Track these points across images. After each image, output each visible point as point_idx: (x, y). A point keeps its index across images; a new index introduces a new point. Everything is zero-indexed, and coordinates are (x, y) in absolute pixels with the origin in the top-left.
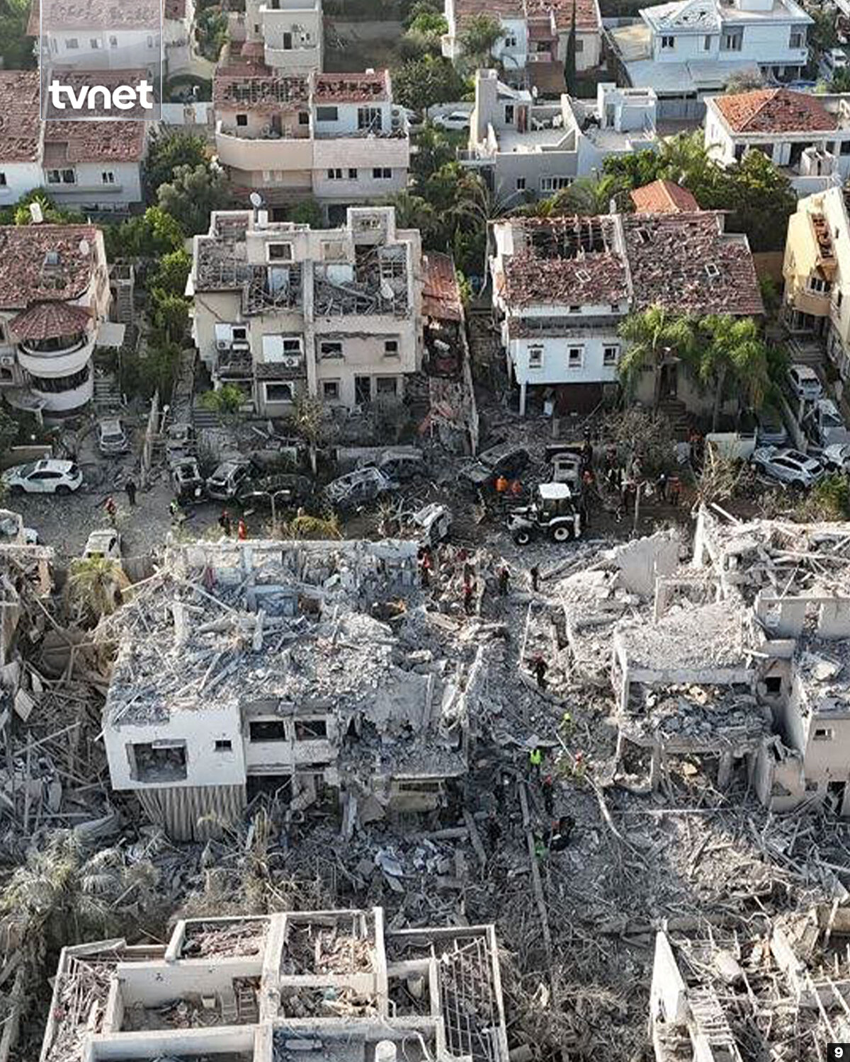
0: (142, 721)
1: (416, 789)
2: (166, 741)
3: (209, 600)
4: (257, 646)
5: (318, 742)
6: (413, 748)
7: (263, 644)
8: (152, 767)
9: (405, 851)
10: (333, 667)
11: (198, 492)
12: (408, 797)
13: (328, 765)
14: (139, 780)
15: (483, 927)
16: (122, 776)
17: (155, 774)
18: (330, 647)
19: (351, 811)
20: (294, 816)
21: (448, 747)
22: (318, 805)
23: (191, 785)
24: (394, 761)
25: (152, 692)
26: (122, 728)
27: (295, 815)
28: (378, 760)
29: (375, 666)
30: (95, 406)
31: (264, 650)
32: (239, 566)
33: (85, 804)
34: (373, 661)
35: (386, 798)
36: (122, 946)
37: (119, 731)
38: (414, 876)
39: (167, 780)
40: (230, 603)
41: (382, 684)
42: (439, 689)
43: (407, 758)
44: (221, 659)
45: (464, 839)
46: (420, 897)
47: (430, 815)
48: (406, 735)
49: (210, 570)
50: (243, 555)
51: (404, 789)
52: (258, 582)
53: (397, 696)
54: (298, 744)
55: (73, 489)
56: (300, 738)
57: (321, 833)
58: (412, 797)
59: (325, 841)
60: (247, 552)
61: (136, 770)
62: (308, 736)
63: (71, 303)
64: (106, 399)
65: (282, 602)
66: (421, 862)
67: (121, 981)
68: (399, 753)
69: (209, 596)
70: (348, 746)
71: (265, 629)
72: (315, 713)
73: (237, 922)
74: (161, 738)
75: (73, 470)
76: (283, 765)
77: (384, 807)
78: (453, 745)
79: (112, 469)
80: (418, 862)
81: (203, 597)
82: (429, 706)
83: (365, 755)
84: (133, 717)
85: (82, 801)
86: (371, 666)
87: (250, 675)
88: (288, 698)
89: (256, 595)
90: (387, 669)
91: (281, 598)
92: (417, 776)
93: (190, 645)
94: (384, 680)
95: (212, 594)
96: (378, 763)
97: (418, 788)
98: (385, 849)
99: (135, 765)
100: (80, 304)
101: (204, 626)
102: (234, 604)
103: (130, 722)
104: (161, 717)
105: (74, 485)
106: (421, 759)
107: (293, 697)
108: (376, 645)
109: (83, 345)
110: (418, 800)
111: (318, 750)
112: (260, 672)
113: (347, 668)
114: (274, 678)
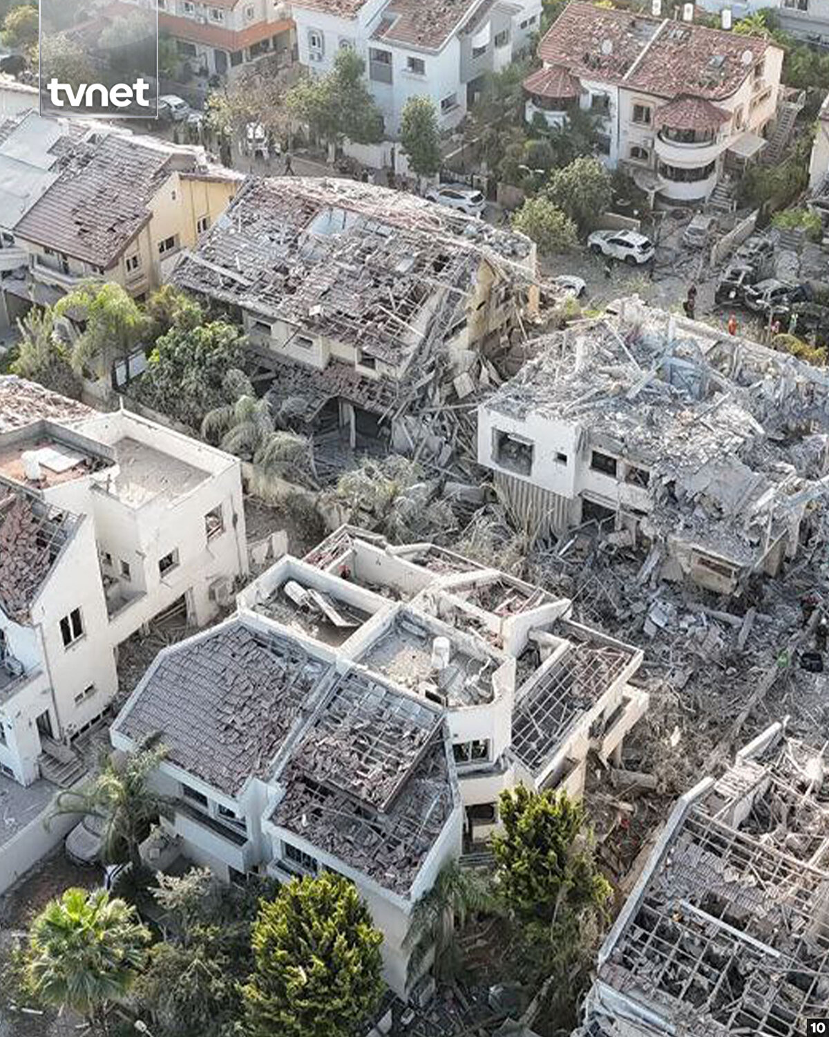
0: (508, 412)
1: (713, 568)
2: (520, 437)
3: (624, 351)
4: (631, 395)
5: (642, 491)
6: (716, 528)
7: (637, 396)
8: (512, 458)
9: (679, 613)
10: (681, 435)
11: (732, 295)
12: (706, 572)
13: (646, 514)
14: (497, 462)
15: (634, 648)
16: (485, 453)
17: (511, 462)
18: (690, 420)
19: (651, 563)
20: (607, 547)
21: (747, 540)
22: (634, 549)
23: (532, 483)
24: (694, 532)
25: (530, 397)
26: (493, 412)
27: (610, 547)
28: (681, 524)
29: (716, 447)
30: (707, 204)
31: (636, 401)
32: (663, 334)
33: (469, 474)
34: (717, 443)
35: (689, 566)
36: (381, 540)
37: (489, 413)
38: (673, 633)
39: (517, 472)
40: (640, 361)
41: (713, 463)
42: (761, 489)
43: (706, 532)
44: (596, 394)
45: (735, 627)
46: (666, 648)
47: (720, 598)
48: (716, 515)
49: (638, 328)
50: (667, 325)
51: (703, 563)
52: (675, 355)
53: (721, 478)
54: (624, 485)
55: (638, 261)
56: (627, 480)
57: (622, 569)
58: (709, 574)
59: (621, 577)
60: (672, 323)
61: (496, 452)
62: (636, 481)
63: (715, 104)
64: (720, 201)
65: (692, 379)
66: (686, 626)
67: (355, 553)
68: (702, 526)
69: (626, 349)
70: (663, 504)
71: (648, 386)
72: (642, 462)
73: (465, 562)
74: (517, 432)
75: (645, 246)
76: (610, 499)
77: (685, 574)
78: (753, 540)
79: (685, 256)
80: (684, 625)
81: (620, 347)
82: (745, 498)
83: (673, 516)
84: (503, 408)
85: (468, 471)
86: (714, 446)
87: (611, 414)
88: (622, 440)
89: (671, 365)
90: (726, 454)
91: (692, 376)
92: (709, 552)
93: (584, 377)
94: (715, 461)
95: (629, 347)
96: (680, 527)
97: (716, 568)
98: (664, 604)
99: (497, 447)
100: (722, 107)
101: (607, 368)
102: (643, 363)
103: (498, 410)
104: (521, 415)
105: (640, 259)
106: (718, 539)
107: (627, 439)
108: (731, 433)
109: (711, 145)
110: (716, 580)
111: (638, 497)
112: (619, 416)
113: (691, 440)
114: (627, 424)
